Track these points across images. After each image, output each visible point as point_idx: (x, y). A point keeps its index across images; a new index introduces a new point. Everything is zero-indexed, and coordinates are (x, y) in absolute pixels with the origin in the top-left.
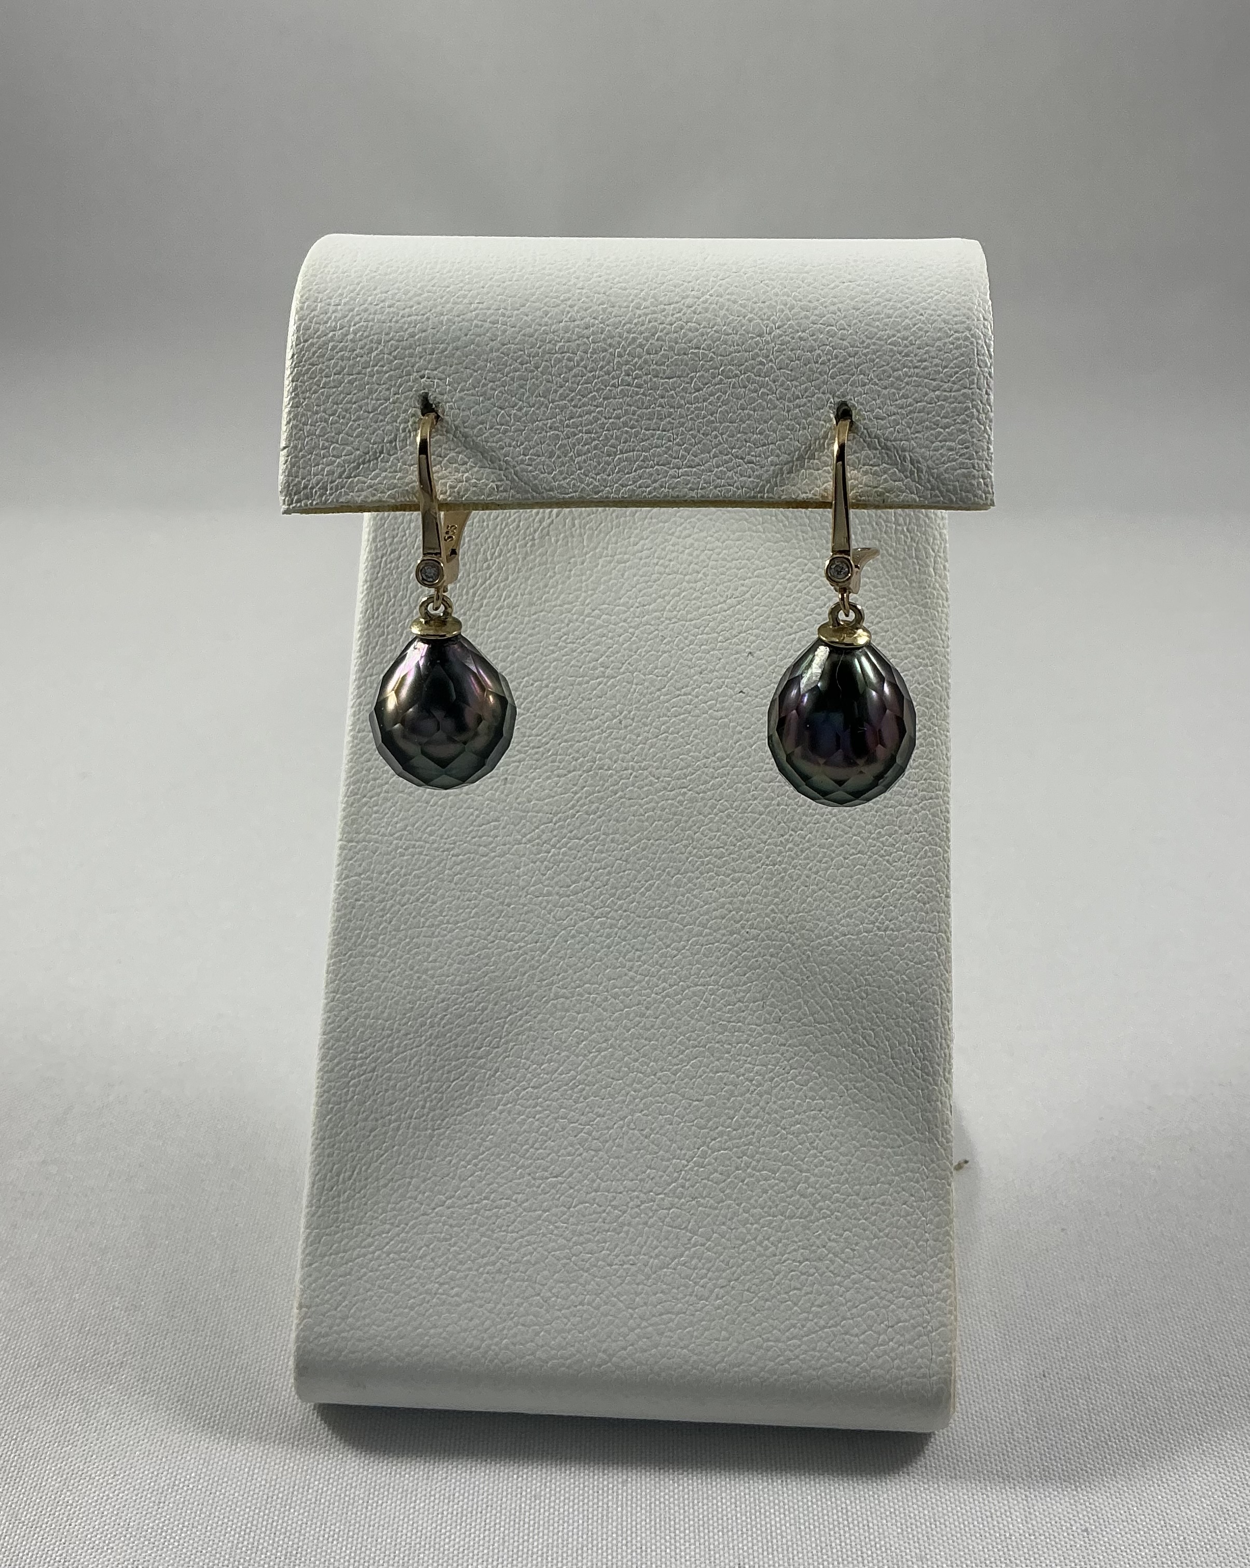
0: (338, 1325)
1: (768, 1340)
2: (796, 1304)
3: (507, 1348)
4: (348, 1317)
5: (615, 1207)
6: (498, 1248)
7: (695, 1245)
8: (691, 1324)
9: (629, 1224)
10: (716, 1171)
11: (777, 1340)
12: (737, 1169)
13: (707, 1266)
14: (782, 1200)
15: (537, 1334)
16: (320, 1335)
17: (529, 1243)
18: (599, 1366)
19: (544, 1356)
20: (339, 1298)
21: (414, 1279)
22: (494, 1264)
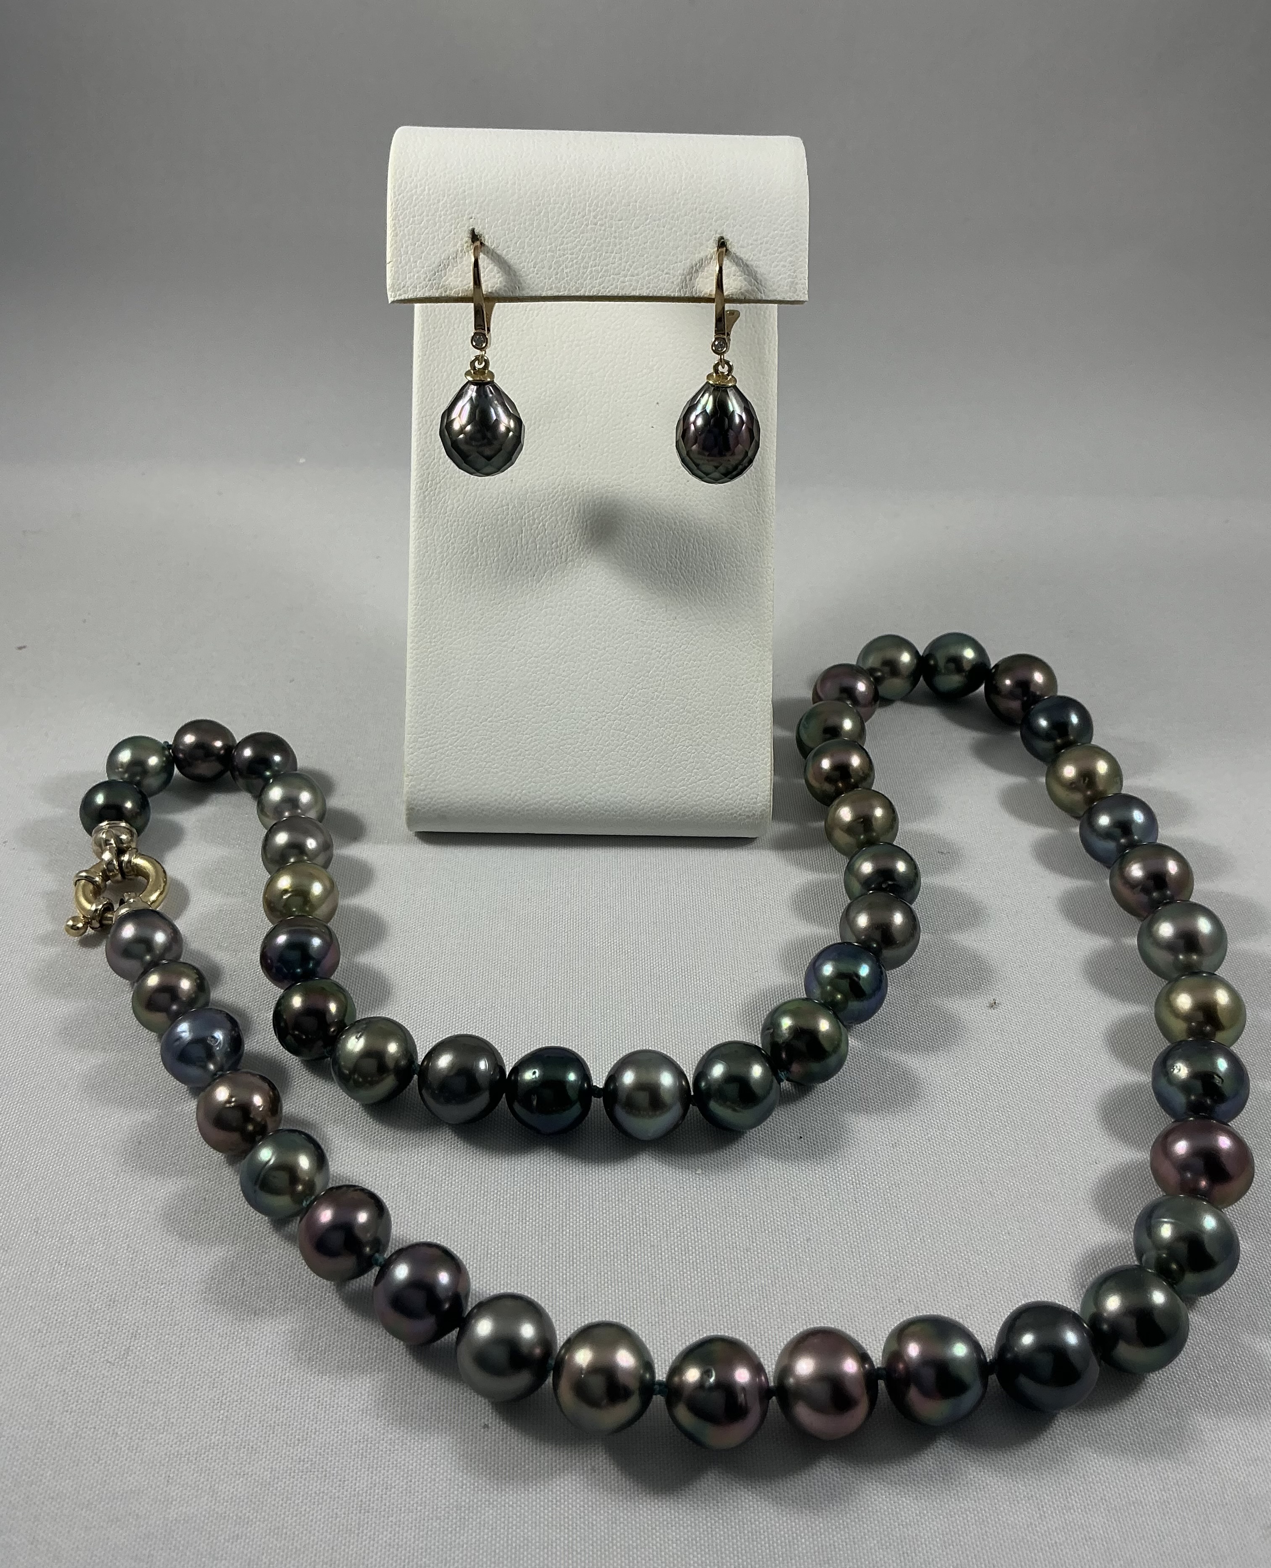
0: (430, 785)
1: (670, 787)
2: (685, 768)
3: (525, 794)
4: (435, 780)
5: (583, 721)
6: (518, 743)
7: (629, 740)
8: (627, 780)
9: (592, 729)
10: (640, 700)
11: (675, 787)
12: (652, 698)
13: (636, 750)
14: (677, 715)
15: (542, 787)
16: (420, 790)
17: (536, 740)
18: (577, 803)
19: (546, 799)
20: (429, 771)
21: (472, 761)
22: (516, 751)
